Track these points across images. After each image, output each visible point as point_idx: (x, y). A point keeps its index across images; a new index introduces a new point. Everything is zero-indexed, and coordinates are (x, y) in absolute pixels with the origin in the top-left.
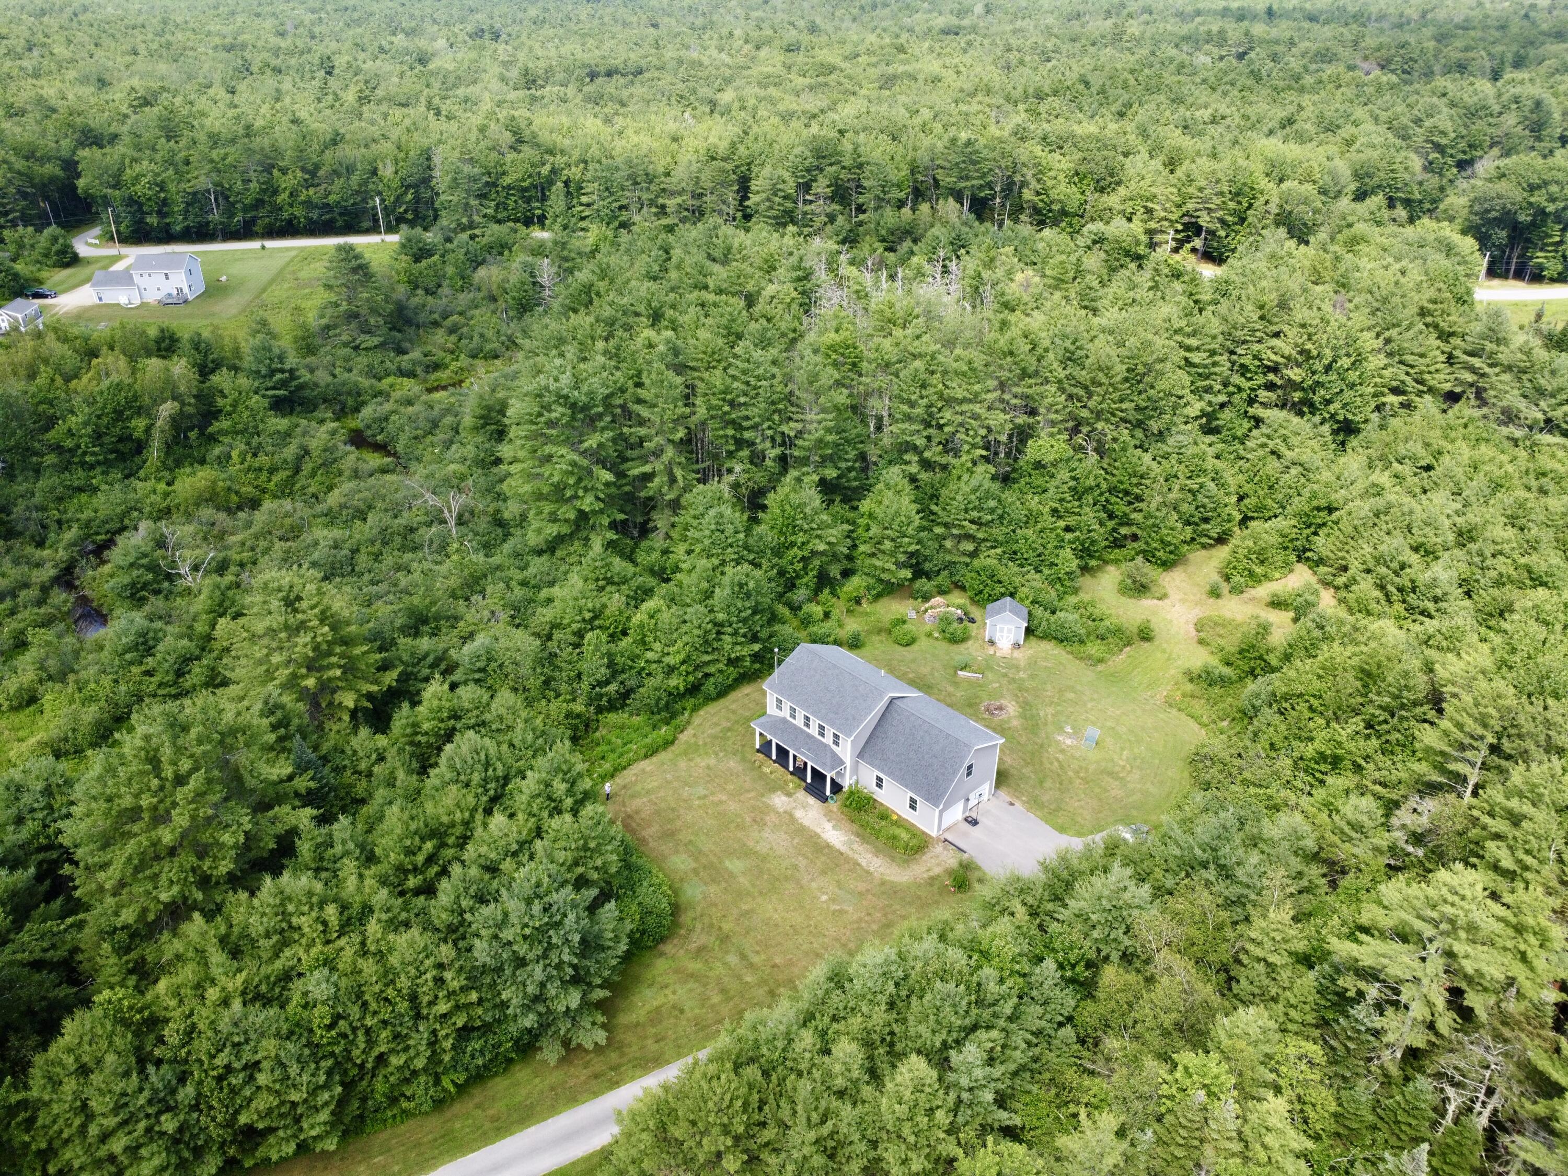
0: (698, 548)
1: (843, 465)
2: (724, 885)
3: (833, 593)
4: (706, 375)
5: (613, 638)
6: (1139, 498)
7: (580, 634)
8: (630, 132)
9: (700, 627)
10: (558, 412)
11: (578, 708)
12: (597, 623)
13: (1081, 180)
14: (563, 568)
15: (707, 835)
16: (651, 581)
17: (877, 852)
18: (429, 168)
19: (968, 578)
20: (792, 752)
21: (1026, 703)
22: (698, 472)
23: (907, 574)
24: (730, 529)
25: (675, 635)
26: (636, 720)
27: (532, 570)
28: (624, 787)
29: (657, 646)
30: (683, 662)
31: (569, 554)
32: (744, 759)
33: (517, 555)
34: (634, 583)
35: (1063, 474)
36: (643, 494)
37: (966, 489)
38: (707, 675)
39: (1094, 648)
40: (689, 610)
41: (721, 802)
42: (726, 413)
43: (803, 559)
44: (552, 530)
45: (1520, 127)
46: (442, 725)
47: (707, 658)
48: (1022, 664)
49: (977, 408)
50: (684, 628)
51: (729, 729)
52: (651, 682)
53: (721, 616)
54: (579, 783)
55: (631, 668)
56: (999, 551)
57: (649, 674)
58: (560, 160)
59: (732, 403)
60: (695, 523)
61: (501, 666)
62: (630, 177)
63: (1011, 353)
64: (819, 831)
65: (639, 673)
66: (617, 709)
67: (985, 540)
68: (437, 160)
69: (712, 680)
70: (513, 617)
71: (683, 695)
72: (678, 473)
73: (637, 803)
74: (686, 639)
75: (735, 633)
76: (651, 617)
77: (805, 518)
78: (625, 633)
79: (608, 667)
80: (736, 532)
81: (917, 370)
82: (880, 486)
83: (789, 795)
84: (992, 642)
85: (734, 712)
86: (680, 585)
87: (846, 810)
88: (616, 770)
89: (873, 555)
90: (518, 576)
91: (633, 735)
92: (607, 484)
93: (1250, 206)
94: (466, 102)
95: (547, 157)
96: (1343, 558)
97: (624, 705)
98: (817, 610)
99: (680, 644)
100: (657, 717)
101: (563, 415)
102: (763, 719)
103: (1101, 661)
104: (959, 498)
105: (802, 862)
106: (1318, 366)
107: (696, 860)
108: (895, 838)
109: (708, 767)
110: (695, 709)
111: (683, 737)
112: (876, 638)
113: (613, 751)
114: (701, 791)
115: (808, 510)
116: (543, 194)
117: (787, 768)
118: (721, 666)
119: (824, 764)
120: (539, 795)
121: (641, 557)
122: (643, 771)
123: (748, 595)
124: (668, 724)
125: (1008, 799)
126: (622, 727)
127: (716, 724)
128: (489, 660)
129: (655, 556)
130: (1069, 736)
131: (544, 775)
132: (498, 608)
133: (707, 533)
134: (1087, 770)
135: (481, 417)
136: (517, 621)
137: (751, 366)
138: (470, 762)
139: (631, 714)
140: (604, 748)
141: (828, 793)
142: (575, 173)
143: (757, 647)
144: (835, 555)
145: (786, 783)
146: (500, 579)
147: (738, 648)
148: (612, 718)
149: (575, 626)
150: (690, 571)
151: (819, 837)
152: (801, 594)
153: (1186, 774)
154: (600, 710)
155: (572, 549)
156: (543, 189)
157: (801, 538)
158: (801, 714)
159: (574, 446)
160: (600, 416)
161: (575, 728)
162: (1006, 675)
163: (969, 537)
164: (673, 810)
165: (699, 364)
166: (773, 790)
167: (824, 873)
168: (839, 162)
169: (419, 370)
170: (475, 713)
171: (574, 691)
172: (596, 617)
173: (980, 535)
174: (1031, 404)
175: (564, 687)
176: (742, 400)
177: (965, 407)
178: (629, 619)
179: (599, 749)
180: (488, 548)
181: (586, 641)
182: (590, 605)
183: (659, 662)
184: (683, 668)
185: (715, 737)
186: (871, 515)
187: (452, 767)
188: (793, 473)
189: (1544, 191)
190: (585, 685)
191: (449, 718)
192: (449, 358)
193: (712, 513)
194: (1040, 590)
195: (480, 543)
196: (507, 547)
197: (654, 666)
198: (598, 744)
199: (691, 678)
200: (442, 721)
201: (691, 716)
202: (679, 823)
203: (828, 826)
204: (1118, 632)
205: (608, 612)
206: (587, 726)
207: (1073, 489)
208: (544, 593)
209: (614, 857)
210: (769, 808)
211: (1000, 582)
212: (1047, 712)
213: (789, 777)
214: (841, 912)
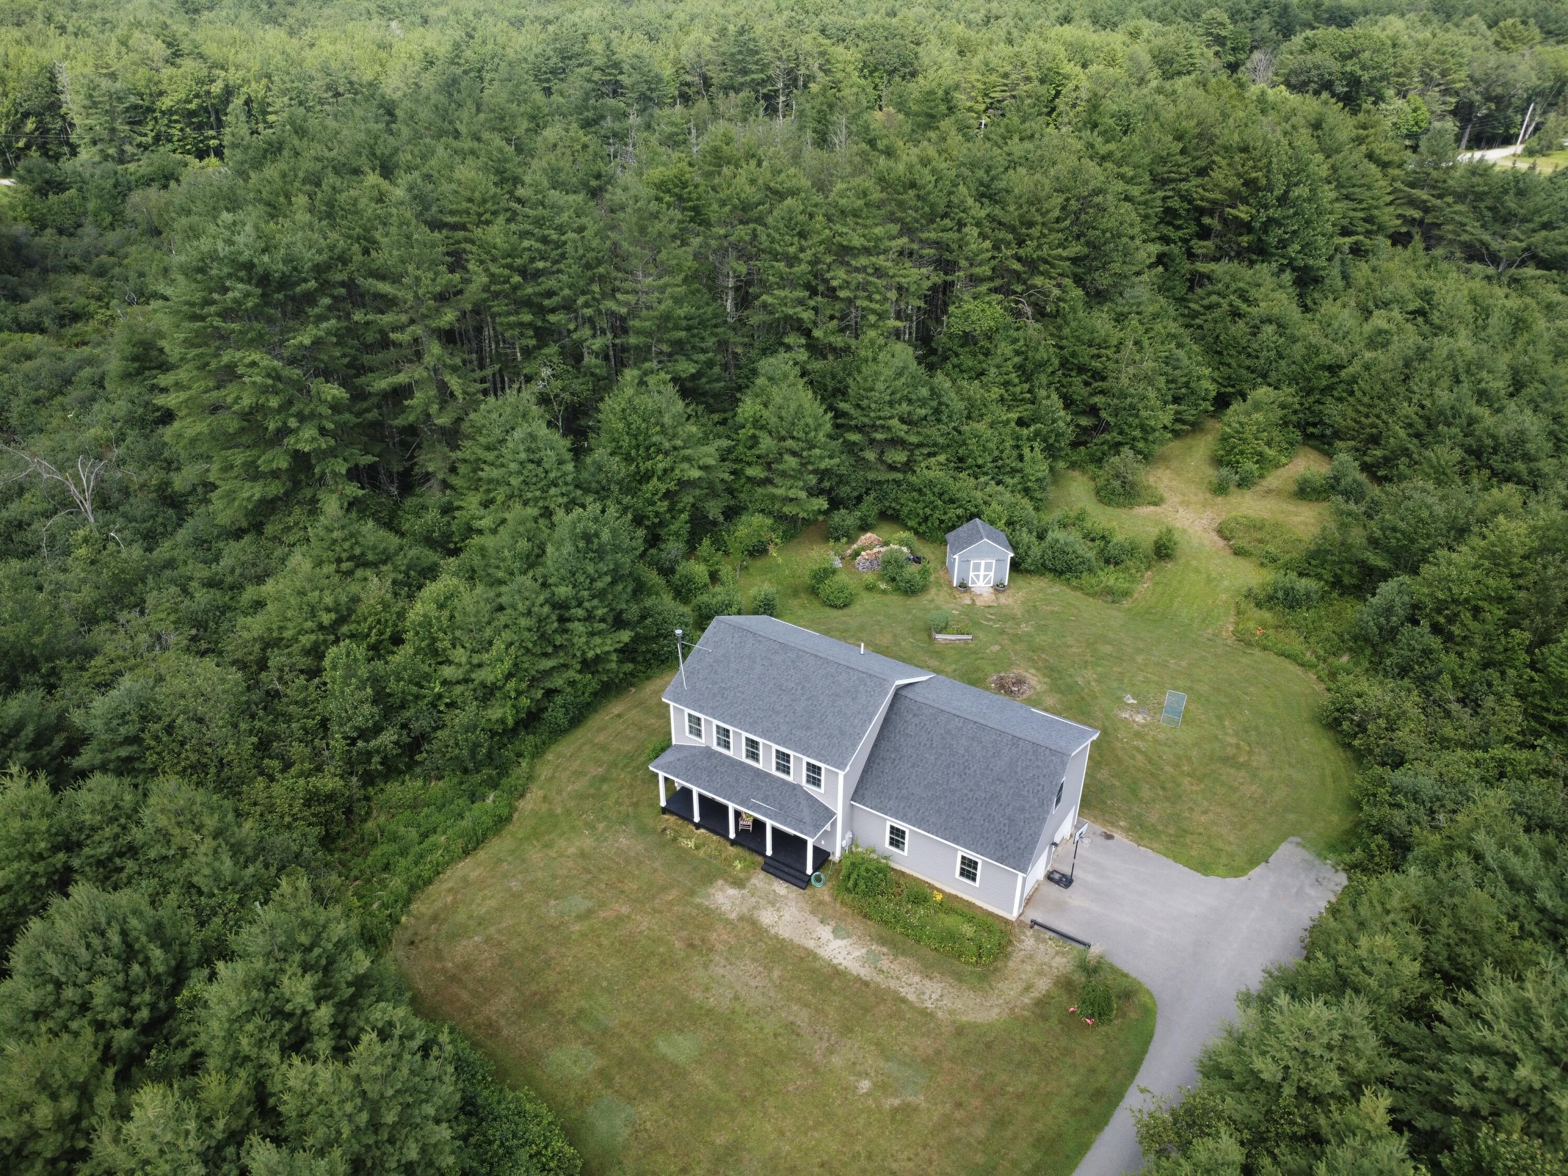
0: (500, 494)
1: (702, 357)
2: (667, 1096)
3: (720, 545)
4: (478, 232)
5: (377, 651)
6: (1099, 376)
7: (316, 652)
8: (324, 42)
9: (529, 613)
10: (237, 290)
11: (328, 782)
12: (345, 629)
13: (871, 73)
14: (278, 552)
15: (608, 991)
16: (430, 556)
17: (927, 970)
18: (55, 91)
19: (907, 502)
20: (732, 807)
21: (1052, 669)
22: (483, 381)
23: (822, 503)
24: (549, 457)
25: (488, 632)
26: (436, 787)
27: (226, 562)
28: (435, 918)
29: (460, 655)
30: (509, 676)
31: (288, 529)
32: (643, 830)
33: (201, 542)
34: (401, 561)
35: (1004, 348)
36: (399, 422)
37: (889, 372)
38: (550, 693)
39: (1110, 578)
40: (504, 589)
41: (620, 919)
42: (515, 288)
43: (668, 495)
44: (255, 491)
45: (1274, 32)
46: (40, 867)
47: (548, 664)
48: (1018, 612)
49: (881, 261)
50: (502, 618)
51: (604, 779)
52: (460, 718)
53: (564, 591)
54: (342, 960)
55: (417, 697)
56: (942, 458)
57: (451, 705)
58: (234, 76)
59: (523, 272)
60: (490, 456)
61: (170, 729)
62: (329, 88)
63: (913, 185)
64: (811, 944)
65: (434, 706)
66: (400, 773)
67: (920, 445)
68: (64, 79)
69: (559, 700)
70: (194, 639)
71: (514, 731)
72: (454, 383)
73: (463, 949)
74: (507, 635)
75: (589, 617)
76: (441, 607)
77: (663, 432)
78: (397, 640)
79: (375, 702)
80: (561, 462)
81: (790, 211)
82: (761, 381)
83: (739, 883)
84: (963, 586)
85: (604, 748)
86: (482, 550)
87: (848, 898)
88: (413, 888)
89: (768, 481)
90: (203, 572)
91: (438, 818)
92: (336, 407)
93: (1058, 93)
94: (104, 24)
95: (217, 72)
96: (1373, 426)
97: (411, 766)
98: (698, 570)
99: (499, 645)
100: (478, 778)
101: (247, 295)
102: (667, 757)
103: (1126, 594)
104: (880, 386)
105: (801, 1016)
106: (1271, 198)
107: (601, 1050)
108: (952, 936)
109: (583, 855)
110: (538, 752)
111: (527, 805)
112: (794, 603)
113: (403, 853)
114: (579, 903)
115: (667, 420)
116: (219, 120)
117: (725, 835)
118: (572, 674)
119: (799, 823)
120: (250, 1014)
121: (411, 523)
122: (465, 880)
123: (600, 554)
124: (495, 786)
125: (1099, 829)
126: (414, 806)
127: (579, 774)
128: (143, 719)
129: (432, 515)
130: (1137, 709)
131: (259, 964)
132: (165, 627)
133: (514, 466)
134: (1189, 759)
135: (135, 359)
136: (204, 646)
137: (546, 213)
138: (84, 955)
139: (427, 779)
140: (384, 849)
141: (809, 871)
142: (256, 89)
143: (625, 636)
144: (711, 487)
145: (729, 862)
146: (172, 581)
147: (597, 640)
148: (394, 790)
149: (306, 640)
150: (494, 531)
151: (815, 957)
152: (673, 547)
153: (1326, 743)
154: (368, 779)
155: (291, 521)
156: (217, 113)
157: (661, 463)
158: (739, 737)
159: (271, 349)
160: (310, 298)
161: (327, 821)
162: (1002, 632)
163: (896, 442)
164: (535, 950)
165: (465, 219)
166: (709, 879)
167: (847, 1030)
168: (590, 63)
169: (47, 322)
170: (108, 832)
171: (317, 753)
172: (342, 620)
173: (914, 439)
174: (947, 256)
175: (297, 749)
176: (540, 265)
177: (863, 261)
178: (401, 615)
179: (377, 852)
180: (150, 539)
181: (327, 663)
182: (328, 600)
183: (466, 681)
184: (511, 684)
185: (581, 797)
186: (758, 423)
187: (41, 976)
188: (630, 374)
189: (1355, 60)
190: (337, 742)
191: (55, 849)
192: (93, 306)
193: (518, 434)
194: (1013, 506)
195: (137, 531)
196: (183, 535)
197: (459, 689)
198: (374, 842)
199: (525, 702)
200: (41, 857)
201: (532, 767)
202: (551, 977)
203: (825, 932)
204: (1132, 550)
205: (362, 609)
206: (349, 811)
207: (1019, 368)
208: (250, 593)
209: (444, 1132)
210: (711, 917)
211: (952, 501)
212: (1086, 677)
213: (732, 850)
214: (906, 1112)
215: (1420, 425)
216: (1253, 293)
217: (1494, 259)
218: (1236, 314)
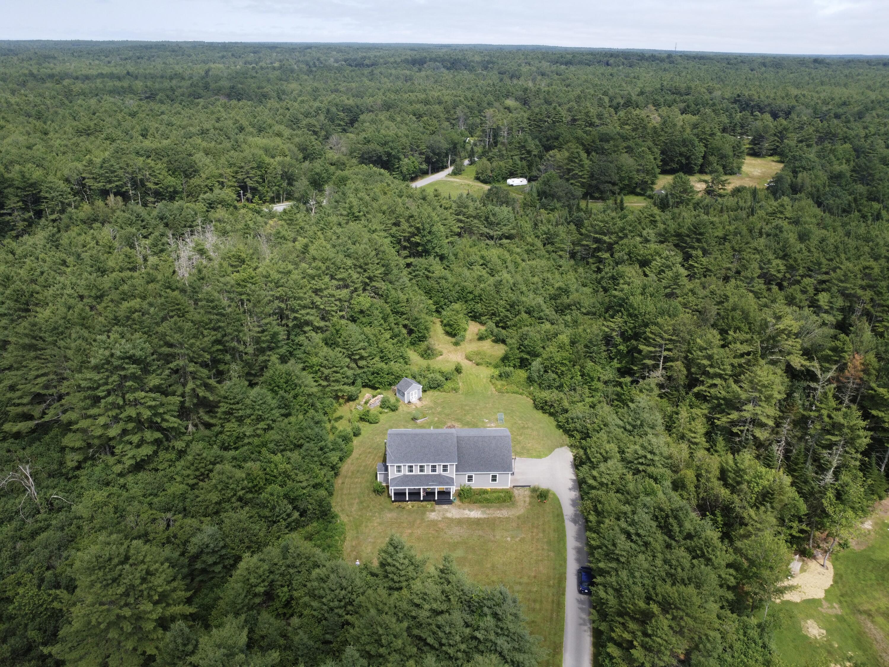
17: (499, 508)
20: (420, 488)
32: (391, 510)
44: (146, 451)
48: (432, 405)
64: (466, 516)
67: (369, 356)
83: (433, 511)
84: (410, 403)
87: (467, 500)
92: (179, 405)
103: (458, 388)
105: (480, 533)
108: (500, 498)
111: (344, 520)
117: (419, 500)
119: (448, 484)
122: (353, 546)
134: (514, 431)
141: (451, 498)
145: (428, 506)
151: (470, 518)
153: (542, 414)
158: (417, 466)
162: (433, 413)
166: (424, 513)
167: (493, 530)
174: (345, 282)
203: (467, 512)
204: (450, 373)
210: (434, 522)
211: (390, 373)
212: (469, 418)
213: (424, 503)
214: (522, 540)
215: (508, 307)
216: (431, 269)
217: (491, 238)
218: (428, 277)
